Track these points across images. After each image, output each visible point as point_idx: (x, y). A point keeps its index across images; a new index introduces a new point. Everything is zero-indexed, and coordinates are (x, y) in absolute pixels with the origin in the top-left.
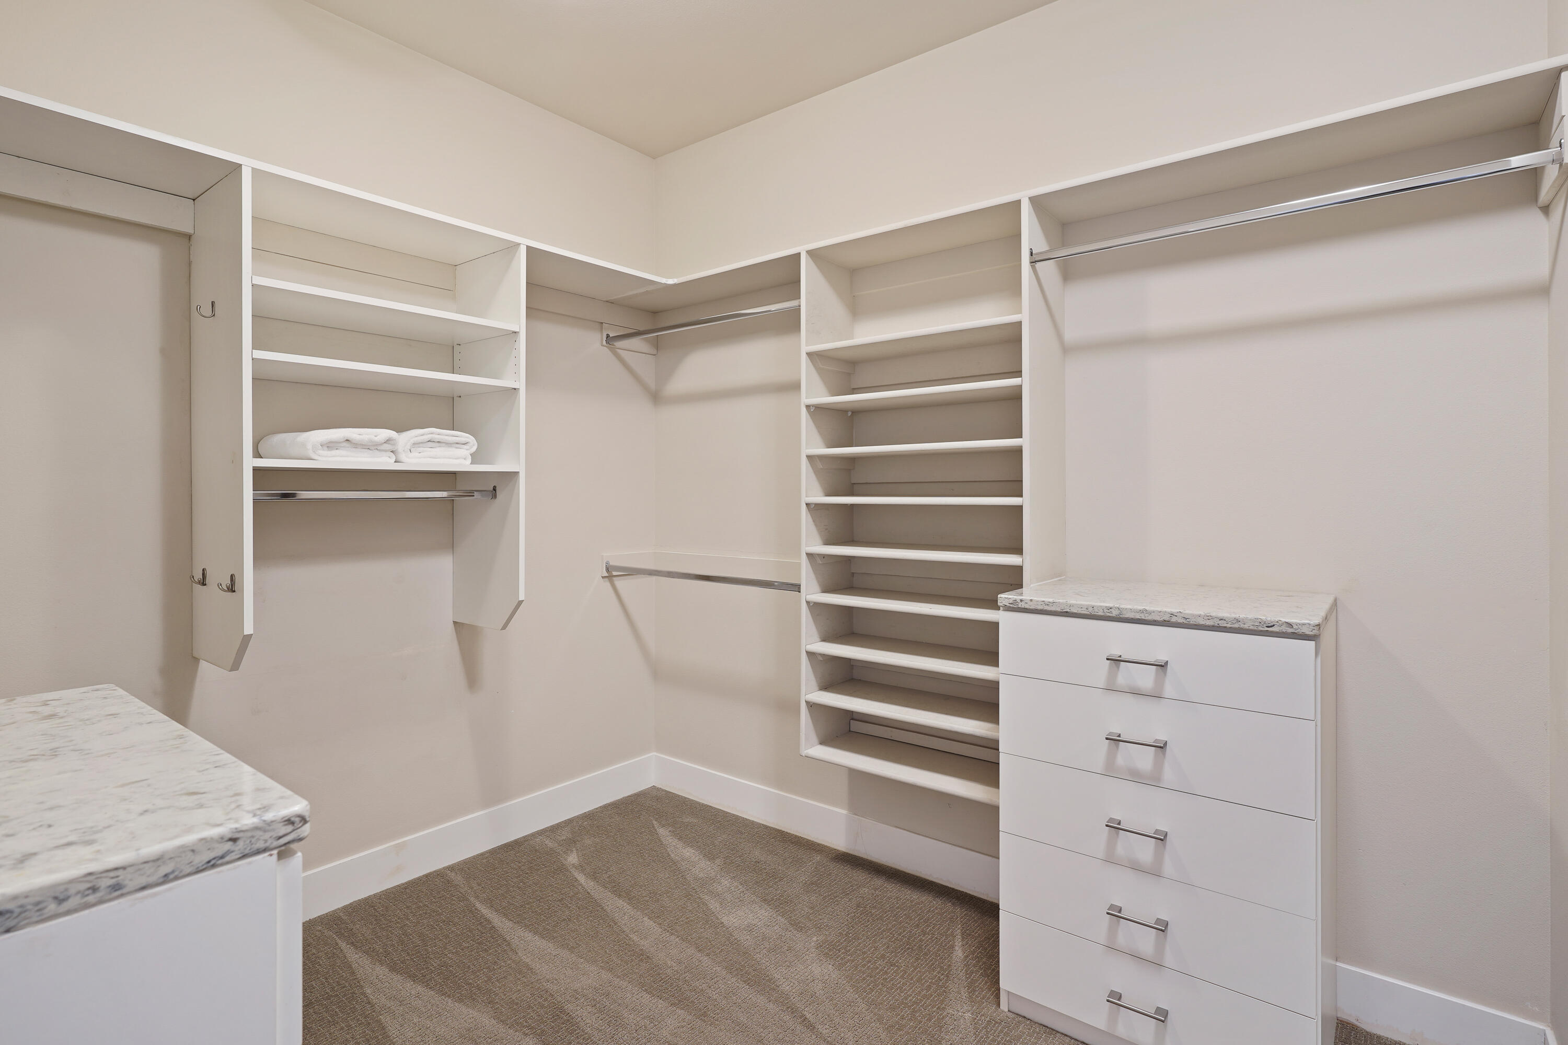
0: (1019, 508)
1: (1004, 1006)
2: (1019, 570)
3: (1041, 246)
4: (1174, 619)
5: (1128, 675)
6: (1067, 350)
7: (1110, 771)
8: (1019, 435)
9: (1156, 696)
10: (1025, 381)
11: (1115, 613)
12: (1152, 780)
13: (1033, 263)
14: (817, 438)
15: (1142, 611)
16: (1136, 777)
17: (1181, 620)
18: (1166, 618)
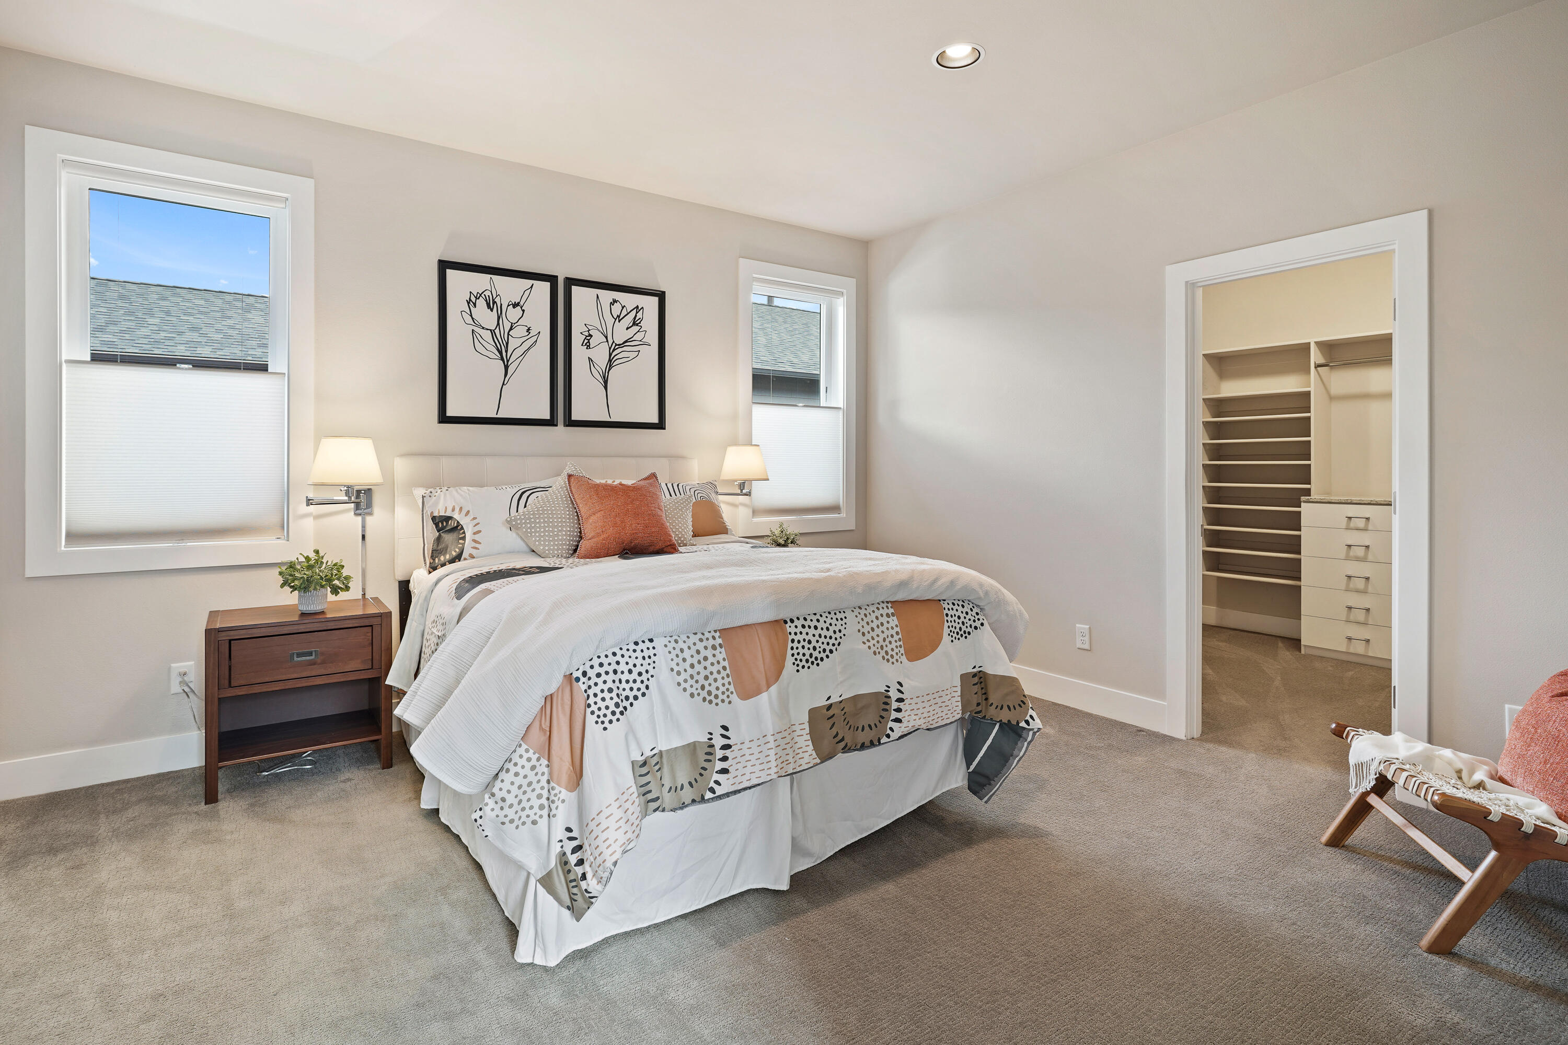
0: (1310, 465)
1: (1303, 652)
2: (1309, 489)
3: (1321, 361)
4: (1372, 502)
5: (1353, 523)
6: (1332, 398)
7: (1348, 558)
8: (1310, 436)
9: (1365, 529)
10: (1312, 415)
11: (1349, 501)
12: (1364, 559)
13: (1315, 367)
14: (1206, 436)
15: (1360, 500)
16: (1358, 559)
17: (1375, 503)
18: (1369, 502)
